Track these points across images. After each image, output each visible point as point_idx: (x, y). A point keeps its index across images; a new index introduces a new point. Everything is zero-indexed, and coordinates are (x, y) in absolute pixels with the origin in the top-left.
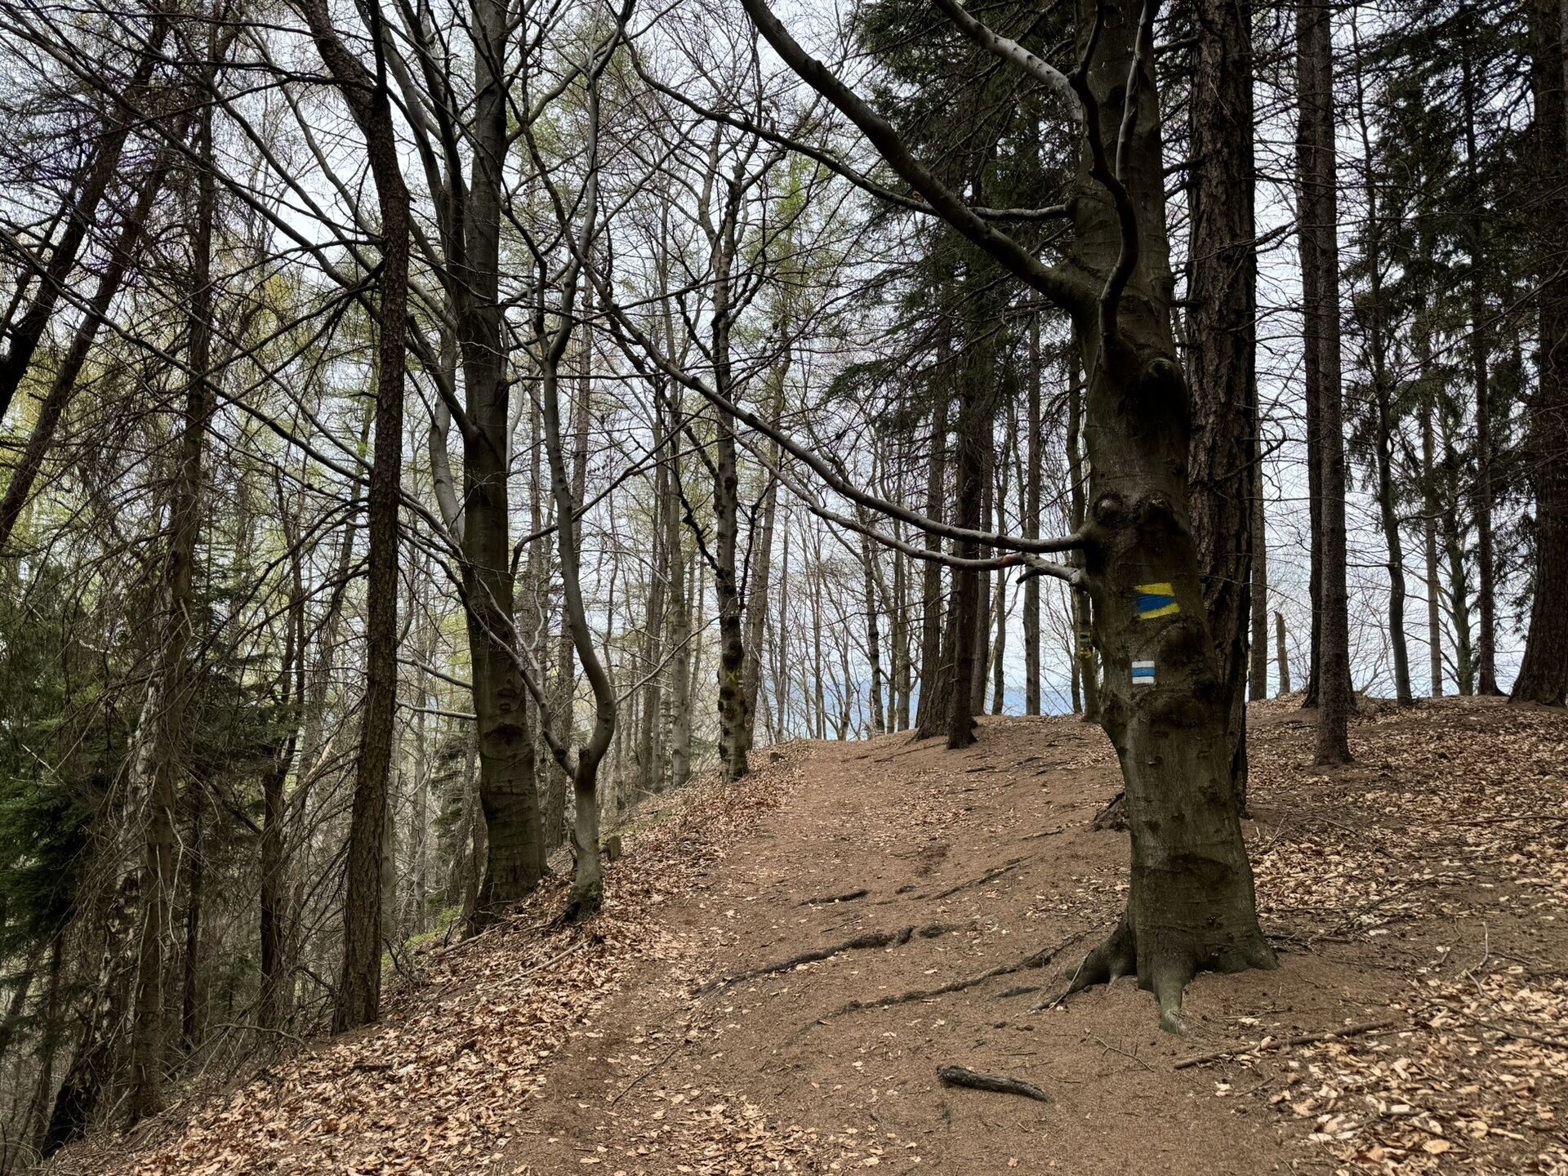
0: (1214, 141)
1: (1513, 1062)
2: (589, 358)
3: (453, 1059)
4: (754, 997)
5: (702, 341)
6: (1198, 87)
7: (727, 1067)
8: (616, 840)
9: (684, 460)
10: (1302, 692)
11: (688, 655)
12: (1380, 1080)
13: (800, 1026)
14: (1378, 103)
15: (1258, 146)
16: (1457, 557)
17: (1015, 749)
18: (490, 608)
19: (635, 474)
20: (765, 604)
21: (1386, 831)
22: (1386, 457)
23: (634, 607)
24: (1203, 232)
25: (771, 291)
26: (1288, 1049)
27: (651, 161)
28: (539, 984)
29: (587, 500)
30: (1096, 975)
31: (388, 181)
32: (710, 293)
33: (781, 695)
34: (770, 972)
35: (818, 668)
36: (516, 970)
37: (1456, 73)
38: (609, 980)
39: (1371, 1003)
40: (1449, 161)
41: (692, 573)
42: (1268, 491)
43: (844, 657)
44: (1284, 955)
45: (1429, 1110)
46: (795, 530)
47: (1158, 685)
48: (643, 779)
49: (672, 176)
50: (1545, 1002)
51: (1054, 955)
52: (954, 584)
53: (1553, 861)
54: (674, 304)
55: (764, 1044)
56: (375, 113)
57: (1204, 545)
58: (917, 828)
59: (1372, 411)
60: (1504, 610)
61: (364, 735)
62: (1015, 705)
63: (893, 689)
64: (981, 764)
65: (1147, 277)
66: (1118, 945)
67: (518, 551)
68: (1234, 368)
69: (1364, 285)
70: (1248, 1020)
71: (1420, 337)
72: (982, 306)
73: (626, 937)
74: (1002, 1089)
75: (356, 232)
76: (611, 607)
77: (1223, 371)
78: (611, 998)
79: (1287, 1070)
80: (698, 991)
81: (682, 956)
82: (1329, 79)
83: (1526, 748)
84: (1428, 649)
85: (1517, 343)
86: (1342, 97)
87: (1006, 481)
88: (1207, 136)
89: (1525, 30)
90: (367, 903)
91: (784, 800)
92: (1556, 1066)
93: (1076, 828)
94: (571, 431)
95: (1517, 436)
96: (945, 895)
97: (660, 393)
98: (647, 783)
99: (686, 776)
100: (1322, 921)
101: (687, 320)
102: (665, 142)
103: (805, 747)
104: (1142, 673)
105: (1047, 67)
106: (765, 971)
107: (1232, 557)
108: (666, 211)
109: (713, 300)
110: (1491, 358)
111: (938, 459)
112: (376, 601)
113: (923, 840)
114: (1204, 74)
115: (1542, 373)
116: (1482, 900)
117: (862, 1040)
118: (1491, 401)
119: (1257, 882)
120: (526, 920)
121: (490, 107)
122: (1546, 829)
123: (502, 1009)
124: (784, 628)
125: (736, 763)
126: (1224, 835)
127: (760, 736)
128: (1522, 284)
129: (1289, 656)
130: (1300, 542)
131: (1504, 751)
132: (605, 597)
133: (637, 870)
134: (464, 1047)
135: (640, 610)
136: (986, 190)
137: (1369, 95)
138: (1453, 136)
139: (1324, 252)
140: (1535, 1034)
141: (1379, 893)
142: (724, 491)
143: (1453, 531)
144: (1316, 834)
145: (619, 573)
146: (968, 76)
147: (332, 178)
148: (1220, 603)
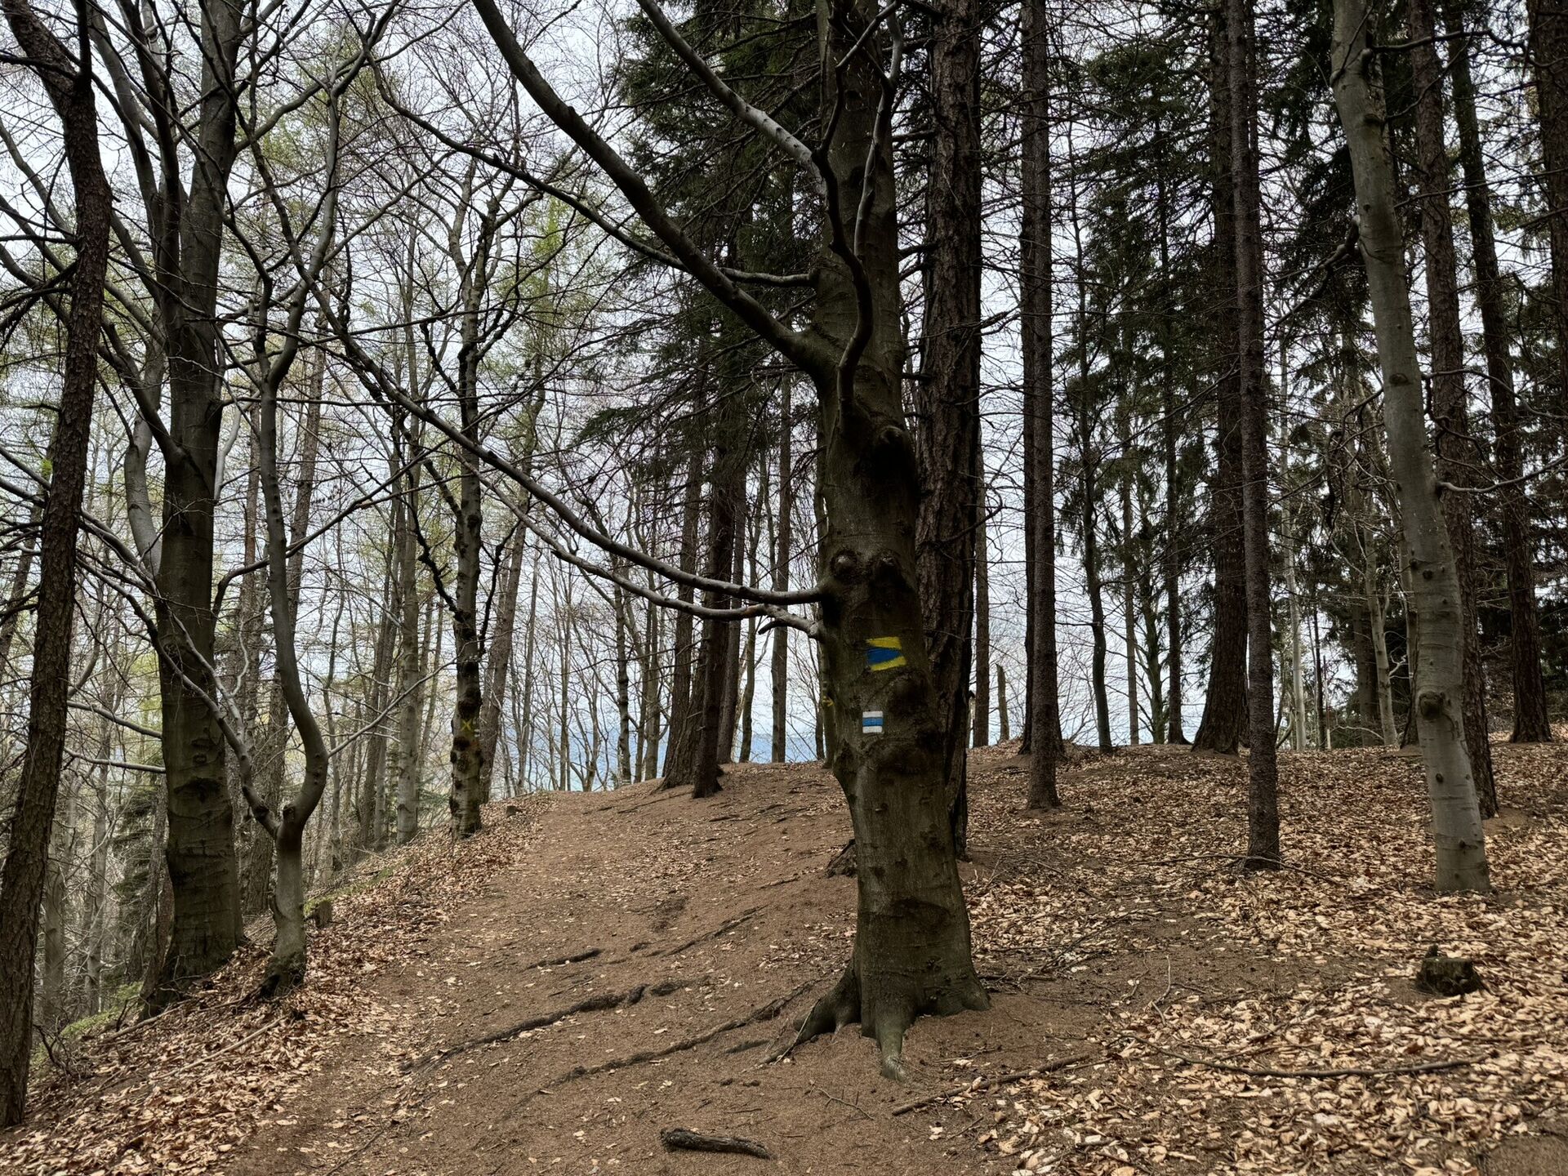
0: (946, 228)
1: (1189, 1087)
2: (320, 381)
3: (113, 1161)
4: (473, 1069)
5: (448, 373)
6: (934, 176)
7: (437, 1147)
8: (327, 906)
9: (424, 495)
10: (1018, 739)
11: (421, 702)
12: (1078, 1112)
13: (520, 1097)
14: (1089, 209)
15: (984, 237)
16: (1151, 618)
17: (758, 796)
18: (185, 648)
19: (365, 507)
20: (510, 648)
21: (1088, 872)
22: (1090, 524)
23: (361, 650)
24: (935, 311)
25: (525, 328)
26: (996, 1088)
27: (400, 187)
28: (225, 1068)
29: (310, 531)
30: (823, 1024)
31: (87, 176)
32: (458, 324)
33: (523, 744)
34: (490, 1041)
35: (564, 717)
36: (198, 1053)
37: (1152, 190)
38: (308, 1060)
39: (1071, 1037)
40: (1147, 267)
41: (429, 615)
42: (992, 553)
43: (593, 704)
44: (996, 995)
45: (1118, 1138)
46: (545, 572)
47: (886, 734)
48: (363, 837)
49: (421, 204)
50: (1216, 1027)
51: (784, 1006)
52: (704, 633)
53: (1225, 896)
54: (418, 333)
55: (480, 1119)
56: (75, 101)
57: (932, 601)
58: (657, 881)
59: (1081, 484)
60: (1189, 666)
61: (22, 791)
62: (762, 753)
63: (641, 737)
64: (724, 812)
65: (882, 349)
66: (844, 993)
67: (222, 587)
68: (959, 439)
69: (1075, 371)
70: (961, 1062)
71: (1122, 419)
72: (734, 364)
73: (331, 1011)
74: (725, 1149)
75: (46, 228)
76: (333, 649)
77: (950, 441)
78: (309, 1079)
79: (995, 1108)
80: (410, 1066)
81: (394, 1029)
82: (1047, 184)
83: (1205, 794)
84: (1127, 701)
85: (1201, 431)
86: (1060, 200)
87: (758, 533)
88: (940, 223)
89: (1208, 160)
90: (16, 986)
91: (518, 857)
92: (1223, 1088)
93: (811, 876)
94: (296, 458)
95: (1200, 511)
96: (680, 950)
97: (398, 423)
98: (368, 841)
99: (412, 833)
100: (1031, 960)
101: (432, 351)
102: (415, 168)
103: (544, 798)
104: (872, 722)
105: (794, 141)
106: (486, 1041)
107: (956, 613)
108: (413, 240)
109: (462, 332)
110: (1179, 442)
111: (692, 507)
112: (45, 640)
113: (662, 894)
114: (939, 165)
115: (1220, 456)
116: (1167, 935)
117: (585, 1108)
118: (1179, 481)
119: (974, 923)
120: (215, 996)
121: (218, 111)
122: (1220, 866)
123: (179, 1099)
124: (529, 674)
125: (468, 819)
126: (943, 879)
127: (498, 789)
128: (1205, 379)
129: (1009, 705)
130: (1017, 602)
131: (1188, 795)
132: (326, 637)
133: (348, 937)
134: (127, 1147)
135: (367, 654)
136: (740, 254)
137: (1082, 201)
138: (1149, 246)
139: (1040, 339)
140: (1208, 1059)
141: (1081, 931)
142: (467, 529)
143: (1148, 595)
144: (1027, 876)
145: (345, 613)
146: (723, 139)
147: (24, 167)
148: (945, 657)
